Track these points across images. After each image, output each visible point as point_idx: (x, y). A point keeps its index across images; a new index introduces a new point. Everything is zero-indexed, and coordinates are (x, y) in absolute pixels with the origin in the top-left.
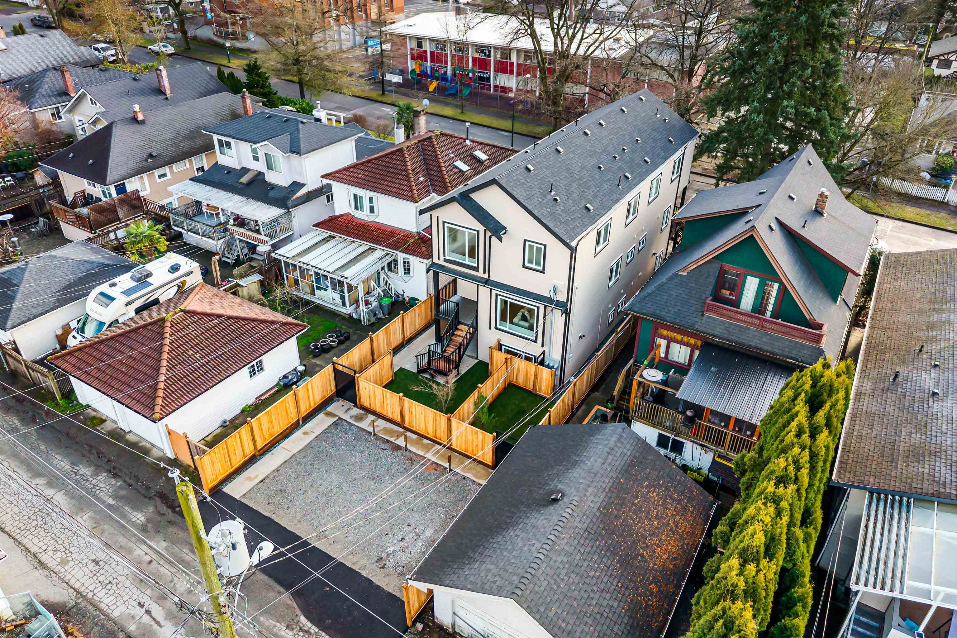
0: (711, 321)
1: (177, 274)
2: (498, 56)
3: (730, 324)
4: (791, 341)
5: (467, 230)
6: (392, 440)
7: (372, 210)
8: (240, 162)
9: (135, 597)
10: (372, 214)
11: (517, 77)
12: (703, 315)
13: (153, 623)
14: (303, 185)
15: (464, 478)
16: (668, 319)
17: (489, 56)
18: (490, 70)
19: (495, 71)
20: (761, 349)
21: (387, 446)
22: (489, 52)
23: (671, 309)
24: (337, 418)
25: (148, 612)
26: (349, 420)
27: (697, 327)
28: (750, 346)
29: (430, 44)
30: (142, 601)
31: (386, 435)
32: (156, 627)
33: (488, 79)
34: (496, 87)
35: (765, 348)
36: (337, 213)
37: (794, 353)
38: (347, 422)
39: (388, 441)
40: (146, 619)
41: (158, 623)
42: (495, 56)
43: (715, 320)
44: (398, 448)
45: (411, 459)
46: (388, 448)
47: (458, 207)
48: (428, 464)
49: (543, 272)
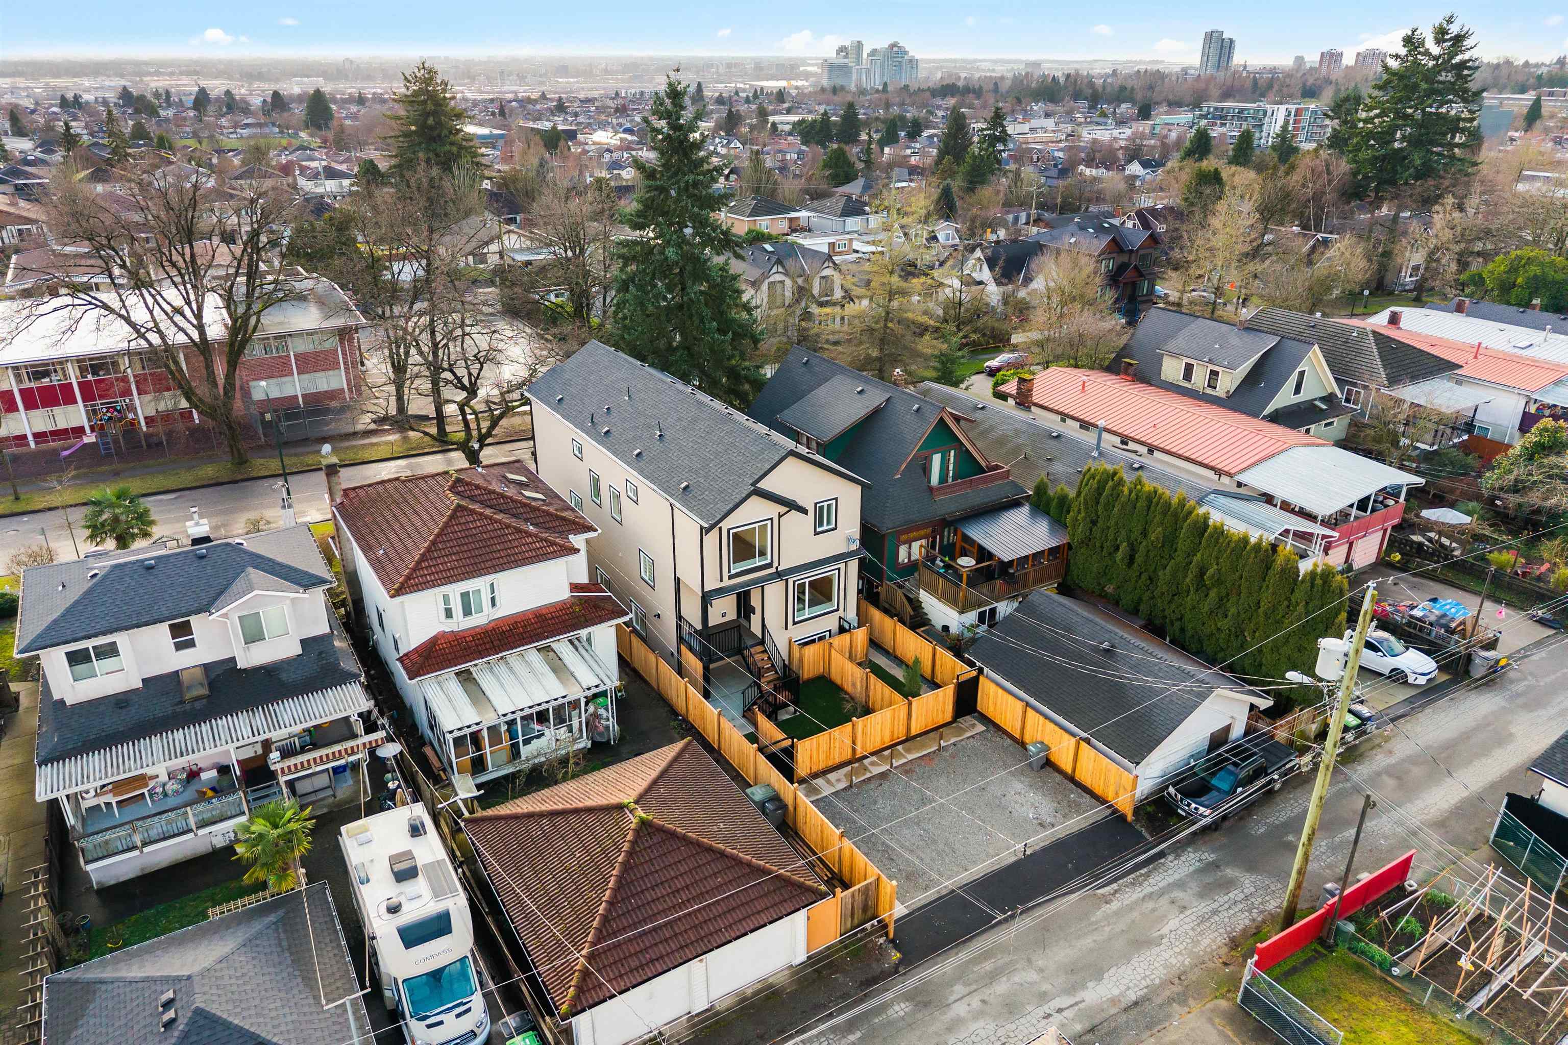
0: (943, 502)
3: (956, 497)
5: (758, 525)
6: (868, 776)
7: (494, 602)
8: (138, 672)
9: (1035, 1021)
12: (935, 502)
13: (1076, 1008)
14: (328, 636)
15: (955, 745)
21: (875, 783)
23: (913, 510)
25: (1060, 1011)
27: (938, 512)
28: (978, 506)
30: (1042, 1014)
31: (856, 778)
32: (1081, 1006)
34: (36, 435)
37: (1003, 493)
40: (1068, 1014)
41: (1076, 1004)
43: (945, 500)
44: (883, 776)
45: (907, 769)
46: (878, 782)
47: (755, 501)
48: (919, 761)
49: (835, 529)
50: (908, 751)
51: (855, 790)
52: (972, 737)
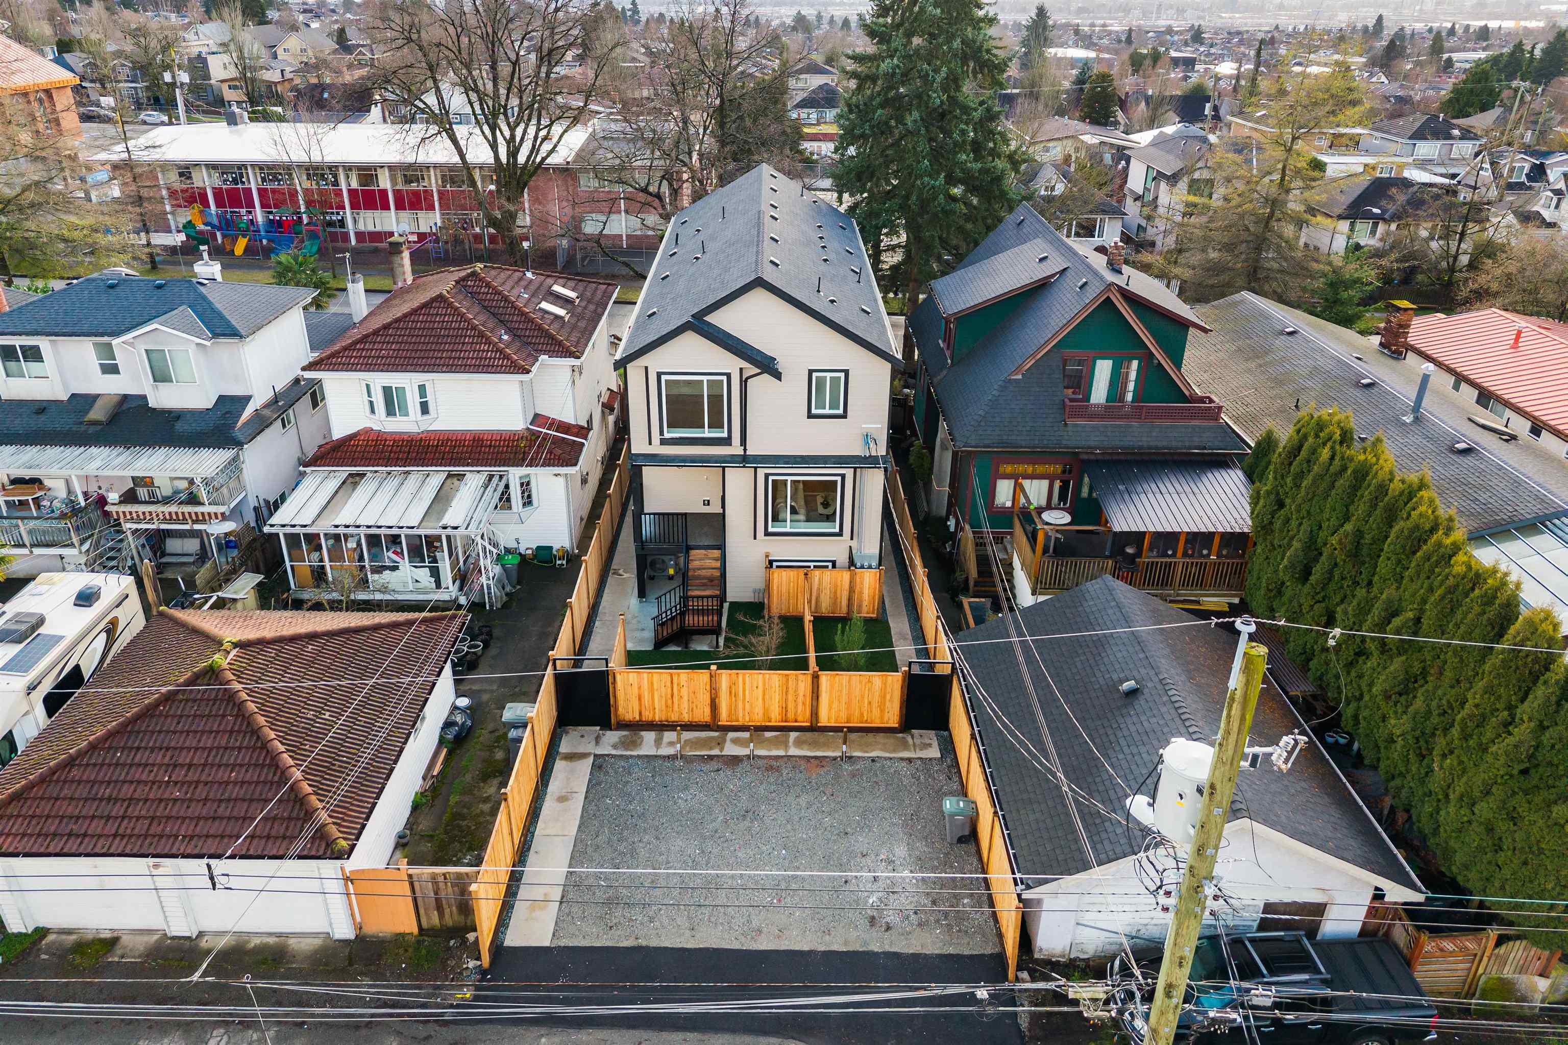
0: (1080, 429)
1: (98, 607)
2: (355, 184)
3: (1106, 426)
4: (1186, 427)
5: (705, 378)
6: (716, 752)
7: (425, 409)
8: (65, 384)
10: (426, 417)
11: (396, 214)
12: (1066, 424)
14: (248, 399)
15: (873, 761)
16: (1023, 443)
17: (336, 183)
18: (343, 208)
19: (352, 208)
20: (1157, 448)
21: (714, 765)
22: (335, 176)
23: (1020, 428)
24: (591, 759)
26: (614, 752)
27: (1064, 442)
28: (1141, 448)
29: (210, 176)
31: (696, 749)
33: (342, 223)
34: (360, 235)
35: (1160, 444)
36: (338, 433)
37: (1196, 441)
38: (613, 756)
39: (711, 758)
42: (348, 183)
43: (1084, 426)
44: (735, 760)
45: (772, 766)
46: (720, 765)
47: (691, 342)
48: (803, 762)
49: (844, 416)
50: (799, 743)
51: (679, 763)
52: (910, 760)
